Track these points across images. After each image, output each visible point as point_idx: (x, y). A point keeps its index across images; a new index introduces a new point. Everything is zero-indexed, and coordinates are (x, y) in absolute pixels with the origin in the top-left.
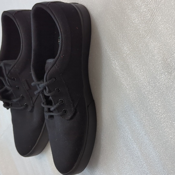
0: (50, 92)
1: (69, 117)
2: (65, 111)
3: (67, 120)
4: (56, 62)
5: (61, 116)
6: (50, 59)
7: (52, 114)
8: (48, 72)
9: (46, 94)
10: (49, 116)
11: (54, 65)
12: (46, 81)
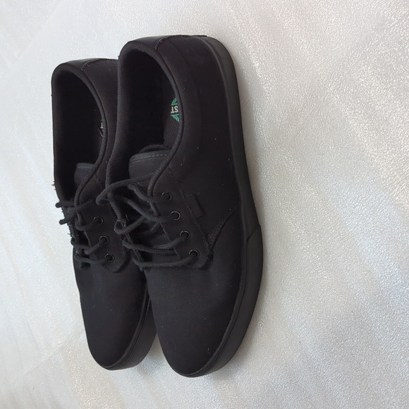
0: (83, 224)
1: (118, 267)
2: (110, 258)
3: (115, 273)
4: (96, 170)
5: (103, 265)
6: (84, 164)
7: (87, 261)
8: (83, 189)
9: (77, 228)
10: (83, 263)
11: (92, 176)
12: (78, 204)
